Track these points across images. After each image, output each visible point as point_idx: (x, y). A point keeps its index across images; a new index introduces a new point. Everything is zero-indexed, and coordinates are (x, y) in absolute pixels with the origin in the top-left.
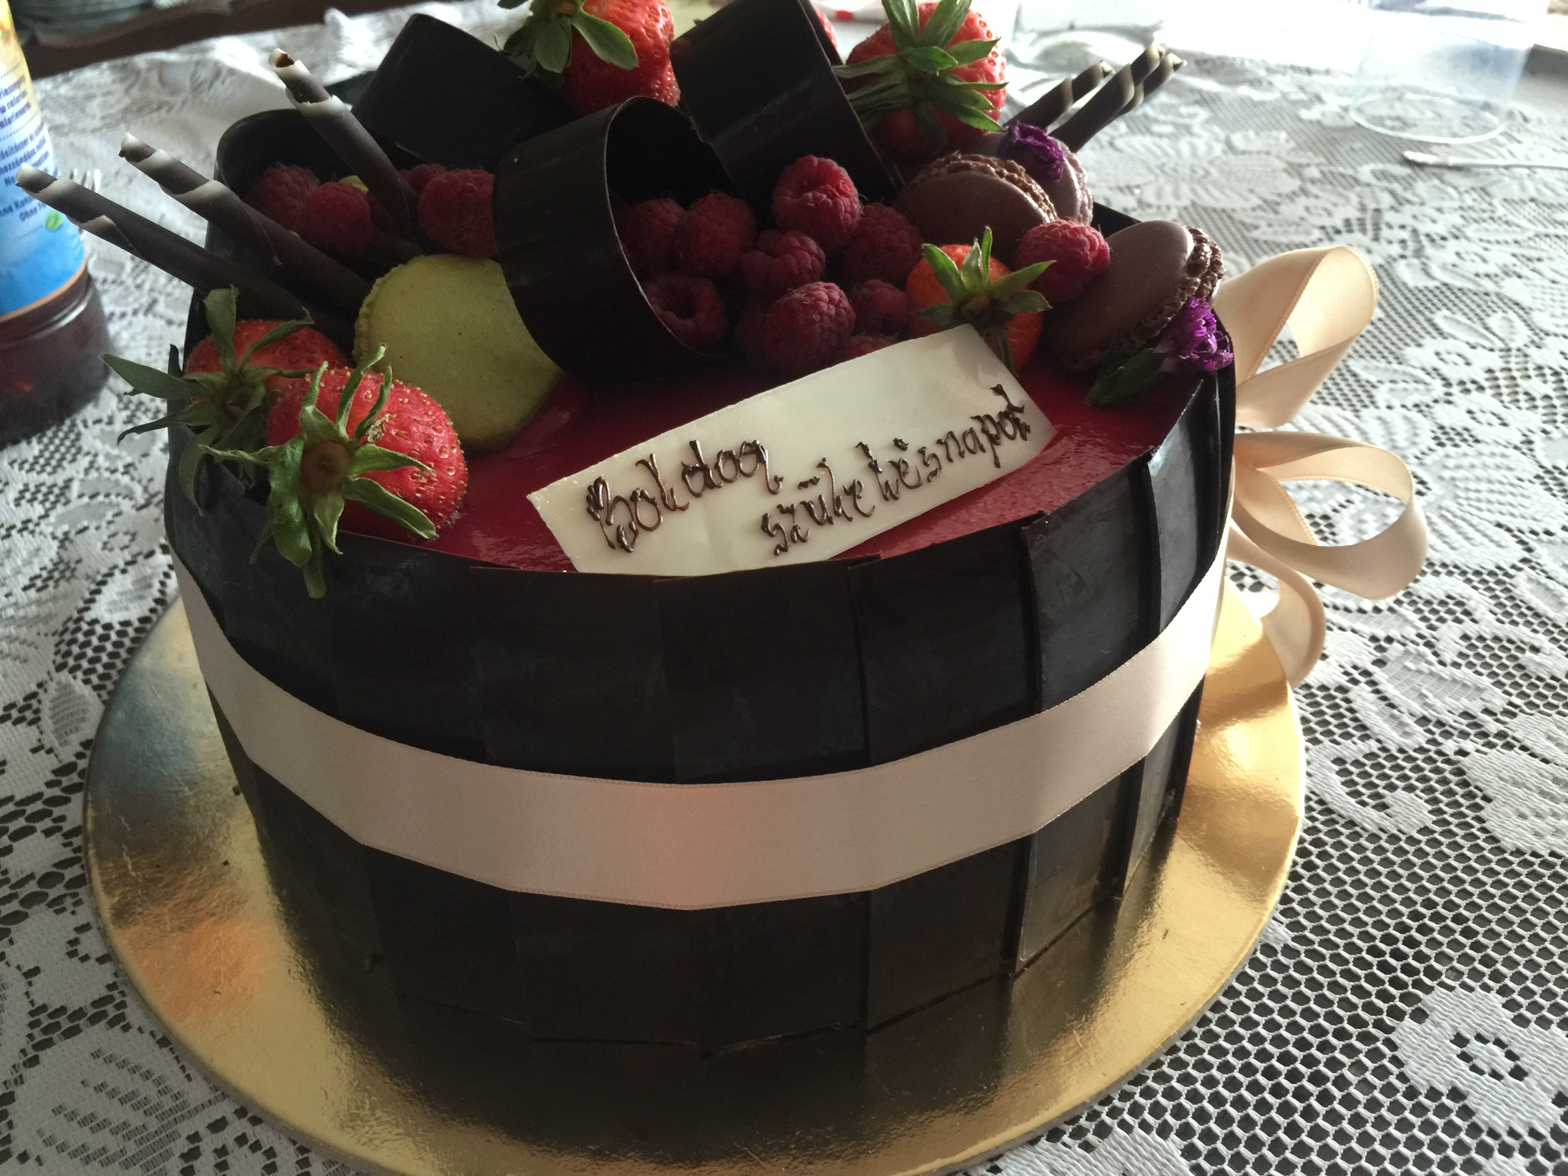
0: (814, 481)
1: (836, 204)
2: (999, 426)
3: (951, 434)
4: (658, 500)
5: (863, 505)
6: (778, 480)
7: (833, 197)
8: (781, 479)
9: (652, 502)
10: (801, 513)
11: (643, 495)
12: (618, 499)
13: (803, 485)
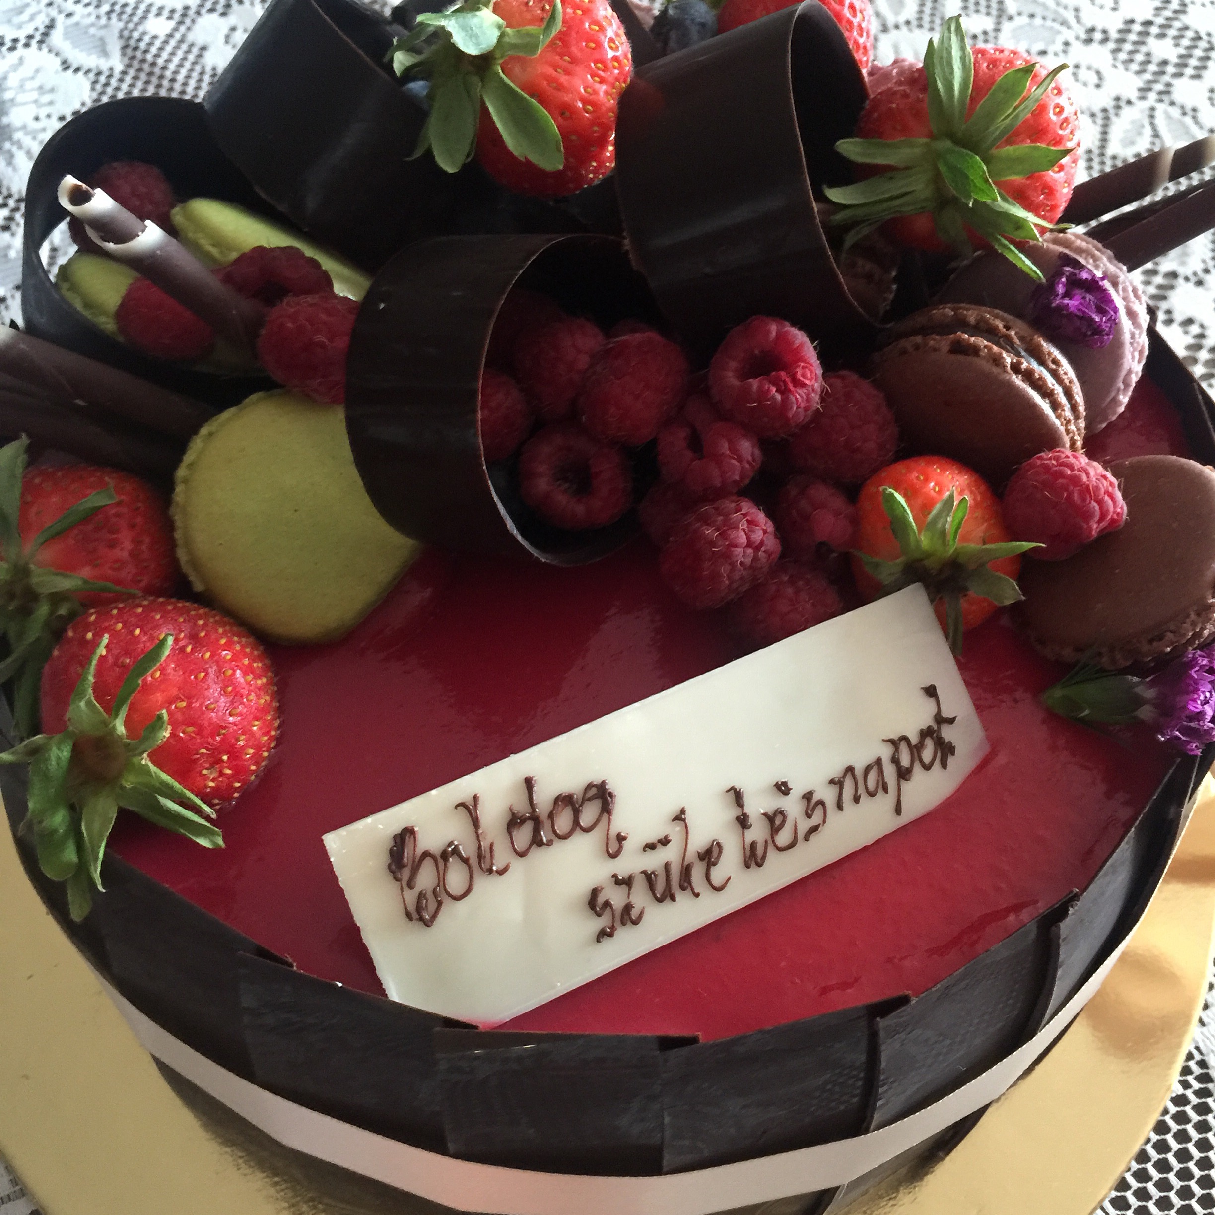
0: (665, 841)
1: (785, 401)
2: (916, 750)
3: (850, 770)
4: (474, 861)
5: (718, 875)
6: (621, 839)
7: (785, 391)
8: (625, 838)
9: (466, 861)
10: (640, 885)
11: (456, 852)
12: (426, 854)
13: (650, 847)
